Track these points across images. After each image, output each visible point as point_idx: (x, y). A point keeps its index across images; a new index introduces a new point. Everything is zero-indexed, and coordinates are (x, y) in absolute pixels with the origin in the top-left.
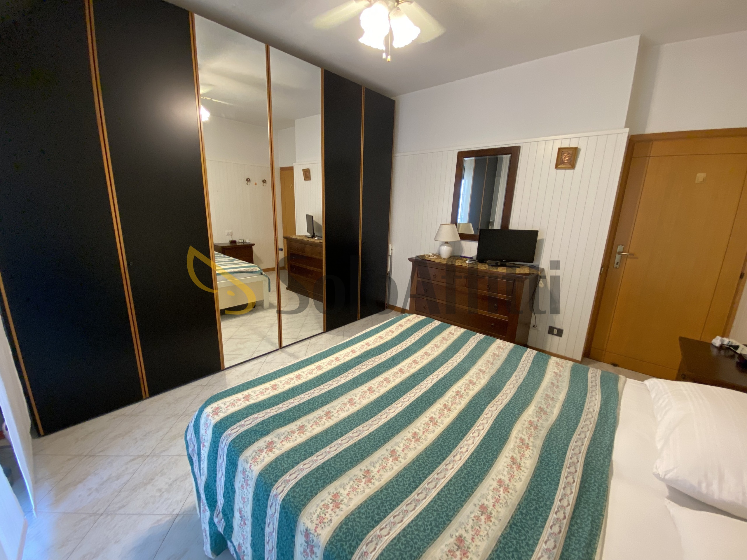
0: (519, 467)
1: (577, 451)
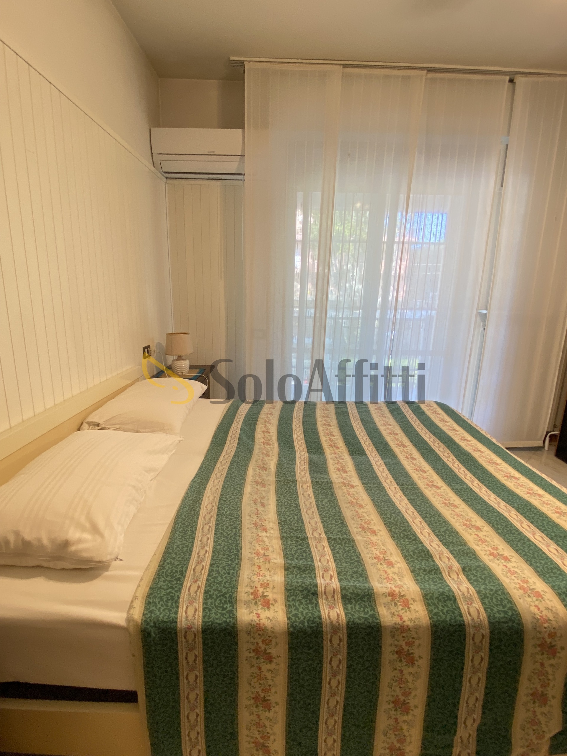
0: (264, 432)
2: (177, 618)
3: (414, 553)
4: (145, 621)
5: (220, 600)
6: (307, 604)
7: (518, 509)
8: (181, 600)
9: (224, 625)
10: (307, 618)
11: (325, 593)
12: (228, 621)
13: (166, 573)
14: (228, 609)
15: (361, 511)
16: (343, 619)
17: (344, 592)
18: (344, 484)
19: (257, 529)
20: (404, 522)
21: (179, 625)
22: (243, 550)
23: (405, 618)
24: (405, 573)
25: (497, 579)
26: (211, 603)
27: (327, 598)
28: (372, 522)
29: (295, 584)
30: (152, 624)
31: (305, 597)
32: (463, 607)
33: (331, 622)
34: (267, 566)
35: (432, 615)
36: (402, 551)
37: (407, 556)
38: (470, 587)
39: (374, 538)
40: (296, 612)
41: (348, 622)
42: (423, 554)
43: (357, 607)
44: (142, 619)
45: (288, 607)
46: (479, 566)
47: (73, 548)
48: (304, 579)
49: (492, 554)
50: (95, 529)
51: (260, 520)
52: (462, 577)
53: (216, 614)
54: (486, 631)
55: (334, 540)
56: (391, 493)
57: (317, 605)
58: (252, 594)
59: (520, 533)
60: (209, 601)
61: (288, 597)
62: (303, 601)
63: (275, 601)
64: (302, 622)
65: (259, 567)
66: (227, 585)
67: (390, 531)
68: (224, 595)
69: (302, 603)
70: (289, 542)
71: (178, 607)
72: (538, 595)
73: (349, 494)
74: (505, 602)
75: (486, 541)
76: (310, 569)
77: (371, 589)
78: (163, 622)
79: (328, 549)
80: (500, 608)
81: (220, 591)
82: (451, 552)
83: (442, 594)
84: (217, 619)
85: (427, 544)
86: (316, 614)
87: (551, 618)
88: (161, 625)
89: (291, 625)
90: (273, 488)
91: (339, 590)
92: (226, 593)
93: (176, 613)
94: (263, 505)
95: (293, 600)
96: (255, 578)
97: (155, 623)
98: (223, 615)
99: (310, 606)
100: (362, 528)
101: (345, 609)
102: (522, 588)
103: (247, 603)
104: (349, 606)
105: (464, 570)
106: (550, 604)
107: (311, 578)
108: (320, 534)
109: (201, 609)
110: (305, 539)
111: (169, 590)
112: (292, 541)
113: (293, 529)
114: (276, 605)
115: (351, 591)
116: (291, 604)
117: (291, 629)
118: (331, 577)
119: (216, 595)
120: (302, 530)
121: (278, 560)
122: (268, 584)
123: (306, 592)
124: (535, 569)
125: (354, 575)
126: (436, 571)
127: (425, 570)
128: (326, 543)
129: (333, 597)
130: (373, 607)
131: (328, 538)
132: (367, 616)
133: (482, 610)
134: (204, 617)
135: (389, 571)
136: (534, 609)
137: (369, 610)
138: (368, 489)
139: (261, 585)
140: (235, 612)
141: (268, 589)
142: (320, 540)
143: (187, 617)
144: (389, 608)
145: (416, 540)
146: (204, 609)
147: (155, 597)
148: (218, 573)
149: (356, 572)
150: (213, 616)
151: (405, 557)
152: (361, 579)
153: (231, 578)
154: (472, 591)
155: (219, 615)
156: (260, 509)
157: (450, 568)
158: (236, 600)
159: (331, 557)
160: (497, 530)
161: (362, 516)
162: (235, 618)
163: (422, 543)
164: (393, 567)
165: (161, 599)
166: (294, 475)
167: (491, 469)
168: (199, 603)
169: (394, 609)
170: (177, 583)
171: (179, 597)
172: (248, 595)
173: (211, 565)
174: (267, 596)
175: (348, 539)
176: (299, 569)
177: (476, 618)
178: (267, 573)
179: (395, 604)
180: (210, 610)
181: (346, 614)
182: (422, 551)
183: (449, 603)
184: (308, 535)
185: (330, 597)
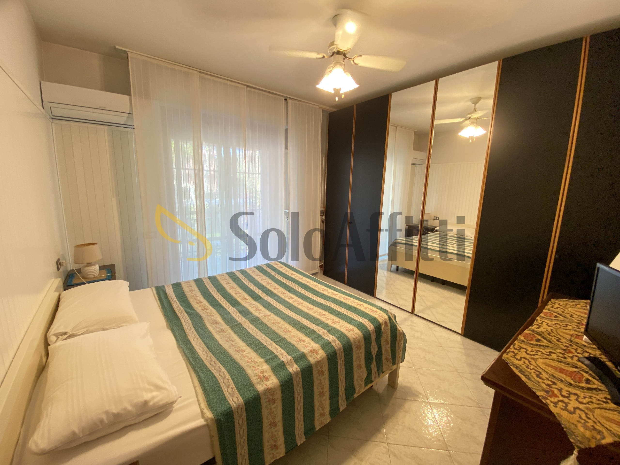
0: (197, 303)
1: (184, 317)
2: (231, 406)
3: (309, 333)
4: (216, 415)
5: (246, 388)
6: (283, 371)
7: (333, 302)
8: (227, 398)
9: (254, 397)
10: (286, 376)
11: (288, 363)
12: (255, 394)
13: (210, 391)
14: (252, 389)
15: (279, 325)
16: (298, 369)
17: (294, 359)
18: (264, 316)
19: (239, 352)
20: (299, 323)
21: (233, 408)
22: (240, 363)
23: (318, 358)
24: (310, 342)
25: (339, 330)
26: (243, 391)
27: (289, 364)
28: (287, 328)
29: (275, 365)
30: (220, 415)
31: (281, 368)
32: (334, 344)
33: (295, 372)
34: (257, 364)
35: (326, 352)
36: (305, 334)
37: (308, 335)
38: (333, 336)
39: (292, 334)
40: (280, 376)
41: (300, 369)
42: (312, 332)
43: (301, 362)
44: (214, 416)
45: (276, 375)
46: (332, 328)
47: (151, 403)
48: (276, 362)
49: (333, 322)
50: (158, 388)
51: (237, 348)
52: (329, 335)
53: (248, 394)
54: (342, 350)
55: (277, 341)
56: (286, 313)
57: (287, 369)
58: (259, 378)
59: (338, 311)
60: (241, 391)
61: (274, 371)
62: (281, 370)
63: (270, 376)
64: (284, 378)
65: (254, 367)
66: (245, 381)
67: (296, 328)
68: (246, 385)
69: (280, 371)
70: (259, 351)
71: (228, 401)
72: (352, 330)
73: (270, 320)
74: (344, 337)
75: (329, 318)
76: (276, 357)
77: (303, 353)
78: (225, 411)
79: (277, 346)
80: (344, 340)
81: (244, 385)
82: (321, 327)
83: (326, 343)
84: (250, 396)
85: (311, 327)
86: (288, 372)
87: (358, 336)
88: (225, 413)
89: (281, 382)
90: (230, 331)
91: (292, 359)
92: (247, 384)
93: (229, 404)
94: (232, 341)
95: (277, 372)
96: (255, 372)
97: (221, 414)
98: (251, 393)
99: (284, 371)
100: (284, 332)
101: (297, 365)
102: (347, 330)
103: (258, 383)
104: (298, 363)
105: (328, 332)
106: (356, 332)
107: (278, 360)
108: (270, 342)
109: (239, 396)
110: (265, 346)
111: (218, 397)
112: (260, 350)
113: (256, 345)
114: (271, 377)
115: (296, 357)
116: (277, 373)
117: (281, 383)
118: (286, 356)
119: (243, 387)
120: (261, 344)
121: (261, 360)
122: (263, 371)
123: (280, 366)
124: (347, 322)
125: (294, 351)
126: (320, 336)
127: (316, 338)
128: (274, 344)
129: (291, 363)
130: (307, 359)
131: (275, 342)
132: (306, 363)
133: (339, 343)
134: (243, 398)
135: (305, 344)
136: (353, 336)
137: (305, 361)
138: (276, 314)
139: (260, 373)
140: (255, 389)
141: (264, 373)
142: (271, 344)
143: (235, 403)
144: (312, 357)
145: (307, 328)
146: (241, 396)
147: (213, 403)
148: (237, 378)
149: (294, 350)
150: (247, 396)
151: (307, 336)
152: (297, 351)
153: (245, 377)
154: (334, 338)
155: (249, 394)
156: (233, 343)
157: (324, 333)
158: (253, 384)
159: (281, 348)
160: (330, 313)
161: (282, 327)
162: (257, 391)
163: (310, 328)
164: (305, 341)
165: (216, 402)
166: (237, 321)
167: (316, 289)
168: (237, 394)
169: (313, 356)
170: (219, 392)
171: (225, 397)
172: (257, 380)
173: (231, 377)
174: (265, 376)
175: (283, 339)
176: (271, 359)
177: (339, 347)
178: (259, 367)
179: (313, 354)
180: (244, 394)
181: (299, 367)
182: (312, 331)
183: (329, 345)
184: (265, 344)
185: (290, 364)
